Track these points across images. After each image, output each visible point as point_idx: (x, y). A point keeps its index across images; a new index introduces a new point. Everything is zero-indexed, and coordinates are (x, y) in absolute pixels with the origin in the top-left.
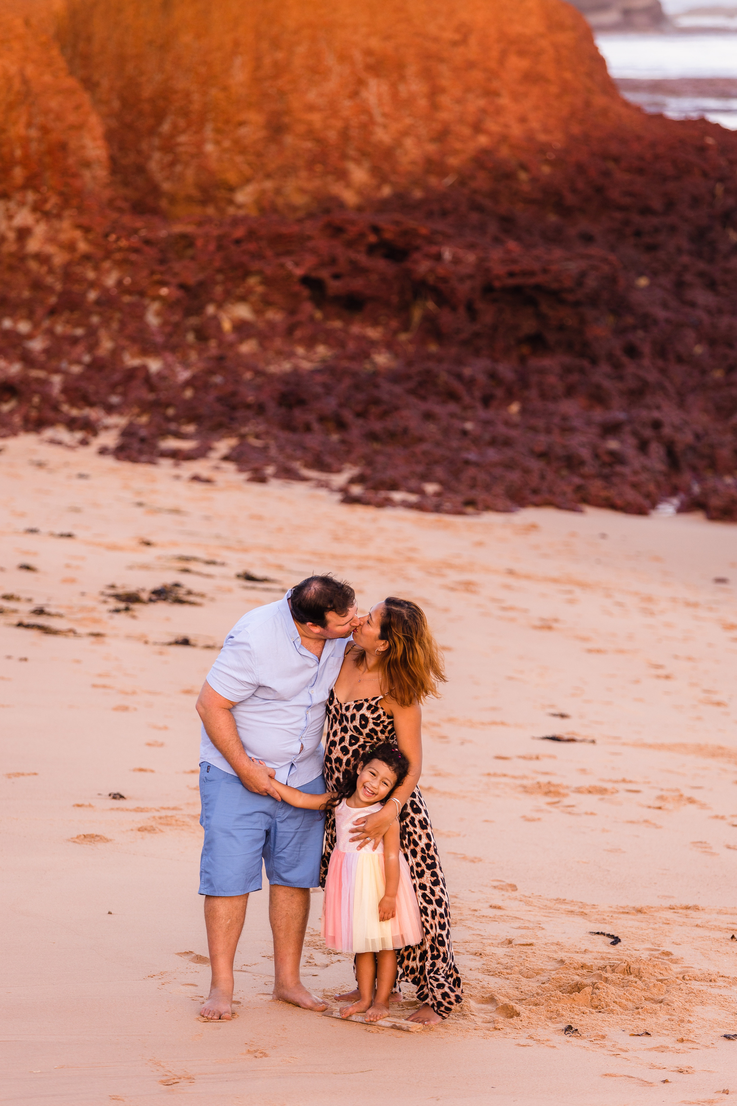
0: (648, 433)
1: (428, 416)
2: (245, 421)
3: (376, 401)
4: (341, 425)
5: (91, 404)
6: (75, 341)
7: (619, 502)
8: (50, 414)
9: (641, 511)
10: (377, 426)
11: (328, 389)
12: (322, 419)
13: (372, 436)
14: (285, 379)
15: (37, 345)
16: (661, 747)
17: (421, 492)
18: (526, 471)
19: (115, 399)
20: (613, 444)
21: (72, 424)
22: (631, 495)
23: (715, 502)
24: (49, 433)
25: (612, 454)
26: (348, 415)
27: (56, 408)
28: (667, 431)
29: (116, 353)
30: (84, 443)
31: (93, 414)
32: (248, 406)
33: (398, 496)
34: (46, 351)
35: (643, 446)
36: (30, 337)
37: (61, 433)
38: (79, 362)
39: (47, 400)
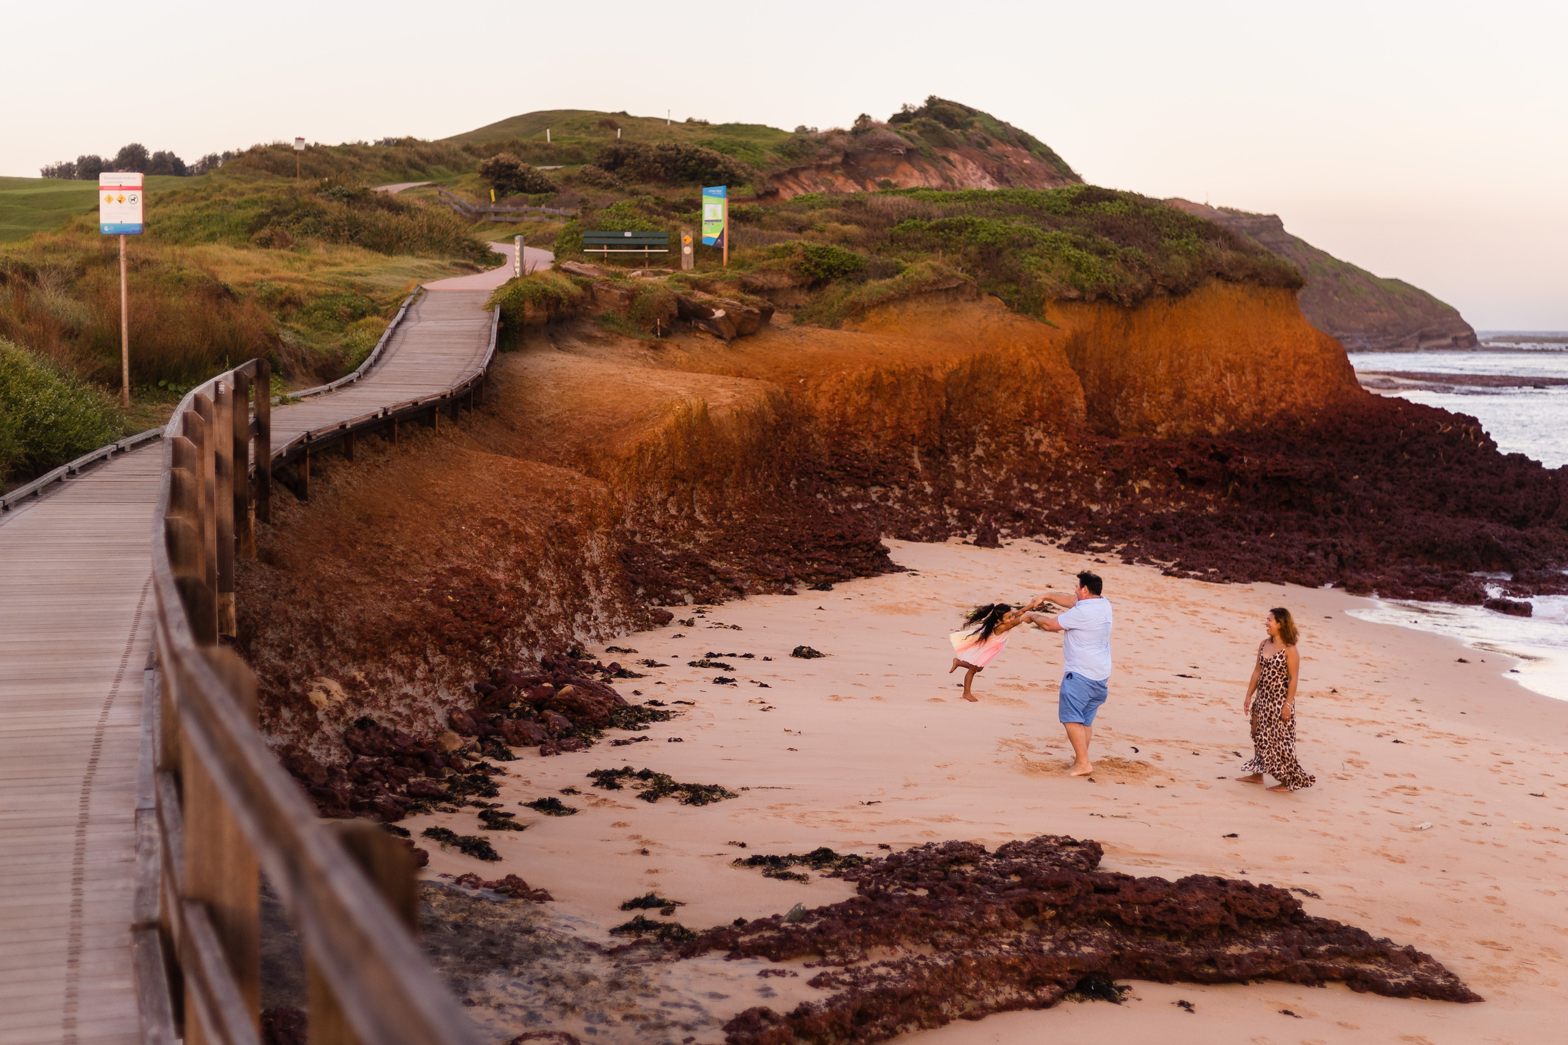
0: (1330, 549)
1: (1225, 537)
2: (1133, 535)
3: (1199, 529)
4: (1180, 540)
5: (1060, 525)
6: (1058, 494)
7: (1303, 580)
8: (1038, 528)
9: (1314, 586)
10: (1196, 540)
11: (1175, 522)
12: (1170, 536)
13: (1193, 545)
14: (1157, 517)
15: (1040, 495)
16: (1233, 682)
17: (1206, 572)
18: (1262, 564)
19: (1072, 523)
20: (1312, 554)
21: (1048, 533)
22: (1310, 577)
23: (1350, 583)
24: (1037, 537)
25: (1309, 558)
26: (1183, 535)
27: (1042, 526)
28: (1339, 548)
29: (1078, 501)
30: (1052, 542)
31: (1059, 529)
32: (1136, 529)
33: (1192, 573)
34: (1043, 498)
35: (1326, 556)
36: (1036, 492)
37: (1044, 538)
38: (1059, 505)
39: (1037, 521)
